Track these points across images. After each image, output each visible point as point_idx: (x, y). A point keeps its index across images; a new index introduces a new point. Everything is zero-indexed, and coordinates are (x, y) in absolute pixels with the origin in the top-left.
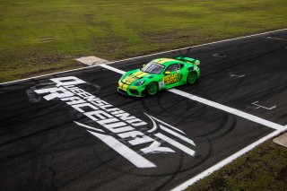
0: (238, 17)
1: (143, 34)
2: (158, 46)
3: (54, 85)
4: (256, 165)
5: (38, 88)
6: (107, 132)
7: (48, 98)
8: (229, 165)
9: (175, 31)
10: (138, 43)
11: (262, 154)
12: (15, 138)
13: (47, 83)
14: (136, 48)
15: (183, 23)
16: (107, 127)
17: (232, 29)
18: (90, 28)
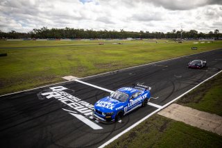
0: (141, 55)
1: (96, 64)
2: (103, 70)
3: (51, 91)
4: (150, 125)
5: (43, 92)
6: (79, 113)
7: (48, 97)
8: (138, 126)
9: (111, 63)
10: (93, 69)
11: (153, 120)
12: (31, 118)
13: (48, 90)
14: (92, 71)
15: (115, 59)
16: (79, 110)
17: (138, 61)
18: (69, 62)
